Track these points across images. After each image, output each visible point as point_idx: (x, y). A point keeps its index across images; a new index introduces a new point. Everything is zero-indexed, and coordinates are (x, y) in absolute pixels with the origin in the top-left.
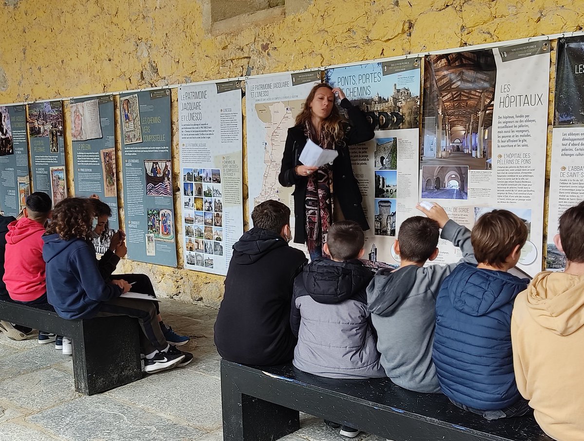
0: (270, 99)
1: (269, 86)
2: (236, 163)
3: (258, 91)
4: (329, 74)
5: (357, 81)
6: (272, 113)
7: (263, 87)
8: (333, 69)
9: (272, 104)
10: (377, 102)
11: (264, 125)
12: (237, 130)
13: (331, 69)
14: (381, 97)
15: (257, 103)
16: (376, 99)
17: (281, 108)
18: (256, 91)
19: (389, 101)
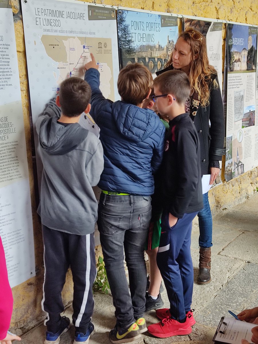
0: (62, 31)
1: (61, 14)
2: (9, 120)
3: (47, 18)
4: (124, 15)
5: (145, 28)
6: (67, 49)
7: (53, 13)
8: (128, 11)
9: (66, 38)
10: (157, 50)
11: (55, 64)
12: (9, 70)
13: (126, 10)
14: (160, 45)
15: (46, 33)
16: (157, 46)
17: (77, 44)
18: (43, 17)
19: (164, 49)
